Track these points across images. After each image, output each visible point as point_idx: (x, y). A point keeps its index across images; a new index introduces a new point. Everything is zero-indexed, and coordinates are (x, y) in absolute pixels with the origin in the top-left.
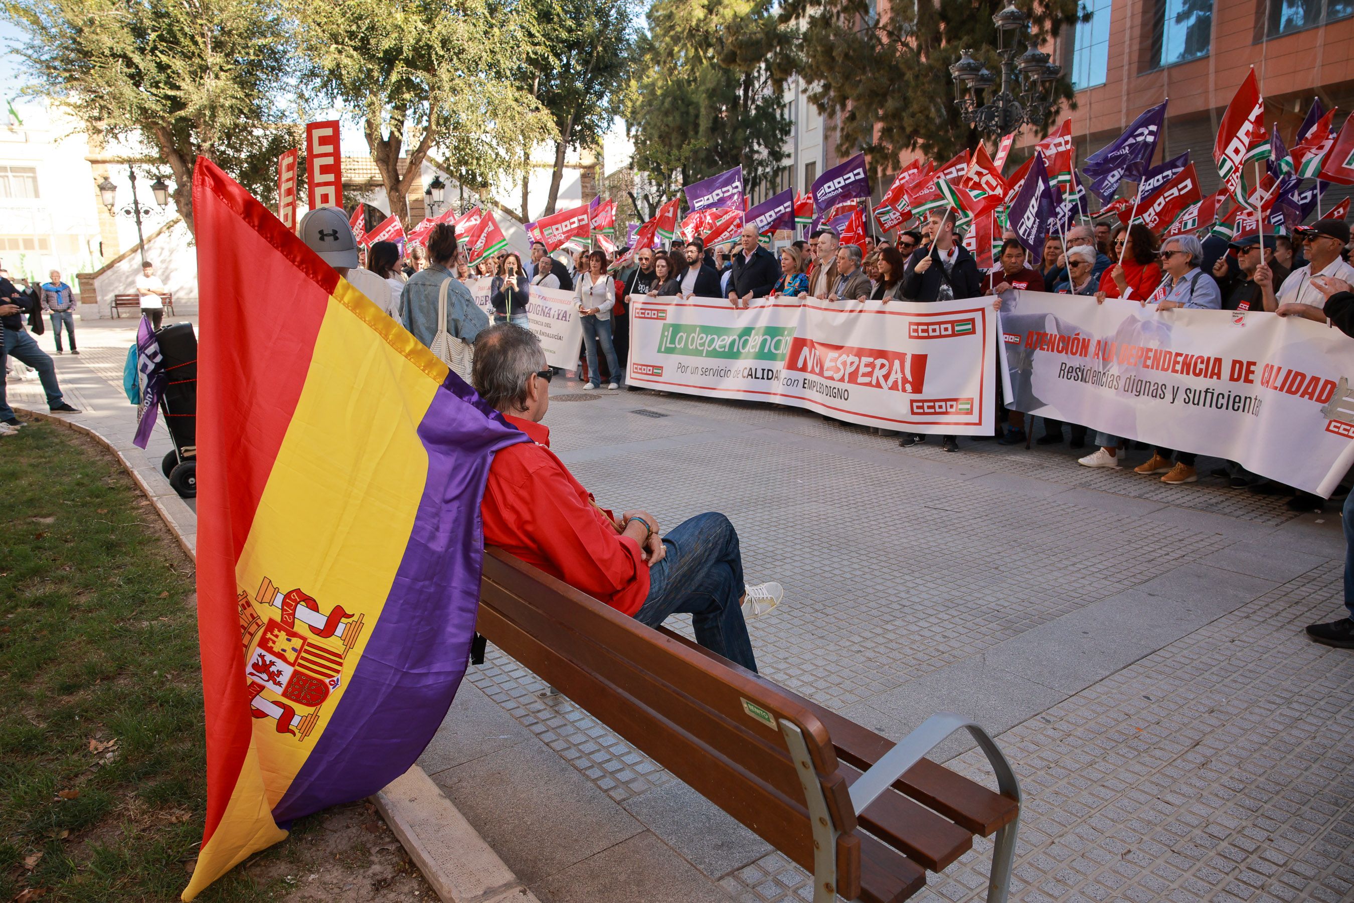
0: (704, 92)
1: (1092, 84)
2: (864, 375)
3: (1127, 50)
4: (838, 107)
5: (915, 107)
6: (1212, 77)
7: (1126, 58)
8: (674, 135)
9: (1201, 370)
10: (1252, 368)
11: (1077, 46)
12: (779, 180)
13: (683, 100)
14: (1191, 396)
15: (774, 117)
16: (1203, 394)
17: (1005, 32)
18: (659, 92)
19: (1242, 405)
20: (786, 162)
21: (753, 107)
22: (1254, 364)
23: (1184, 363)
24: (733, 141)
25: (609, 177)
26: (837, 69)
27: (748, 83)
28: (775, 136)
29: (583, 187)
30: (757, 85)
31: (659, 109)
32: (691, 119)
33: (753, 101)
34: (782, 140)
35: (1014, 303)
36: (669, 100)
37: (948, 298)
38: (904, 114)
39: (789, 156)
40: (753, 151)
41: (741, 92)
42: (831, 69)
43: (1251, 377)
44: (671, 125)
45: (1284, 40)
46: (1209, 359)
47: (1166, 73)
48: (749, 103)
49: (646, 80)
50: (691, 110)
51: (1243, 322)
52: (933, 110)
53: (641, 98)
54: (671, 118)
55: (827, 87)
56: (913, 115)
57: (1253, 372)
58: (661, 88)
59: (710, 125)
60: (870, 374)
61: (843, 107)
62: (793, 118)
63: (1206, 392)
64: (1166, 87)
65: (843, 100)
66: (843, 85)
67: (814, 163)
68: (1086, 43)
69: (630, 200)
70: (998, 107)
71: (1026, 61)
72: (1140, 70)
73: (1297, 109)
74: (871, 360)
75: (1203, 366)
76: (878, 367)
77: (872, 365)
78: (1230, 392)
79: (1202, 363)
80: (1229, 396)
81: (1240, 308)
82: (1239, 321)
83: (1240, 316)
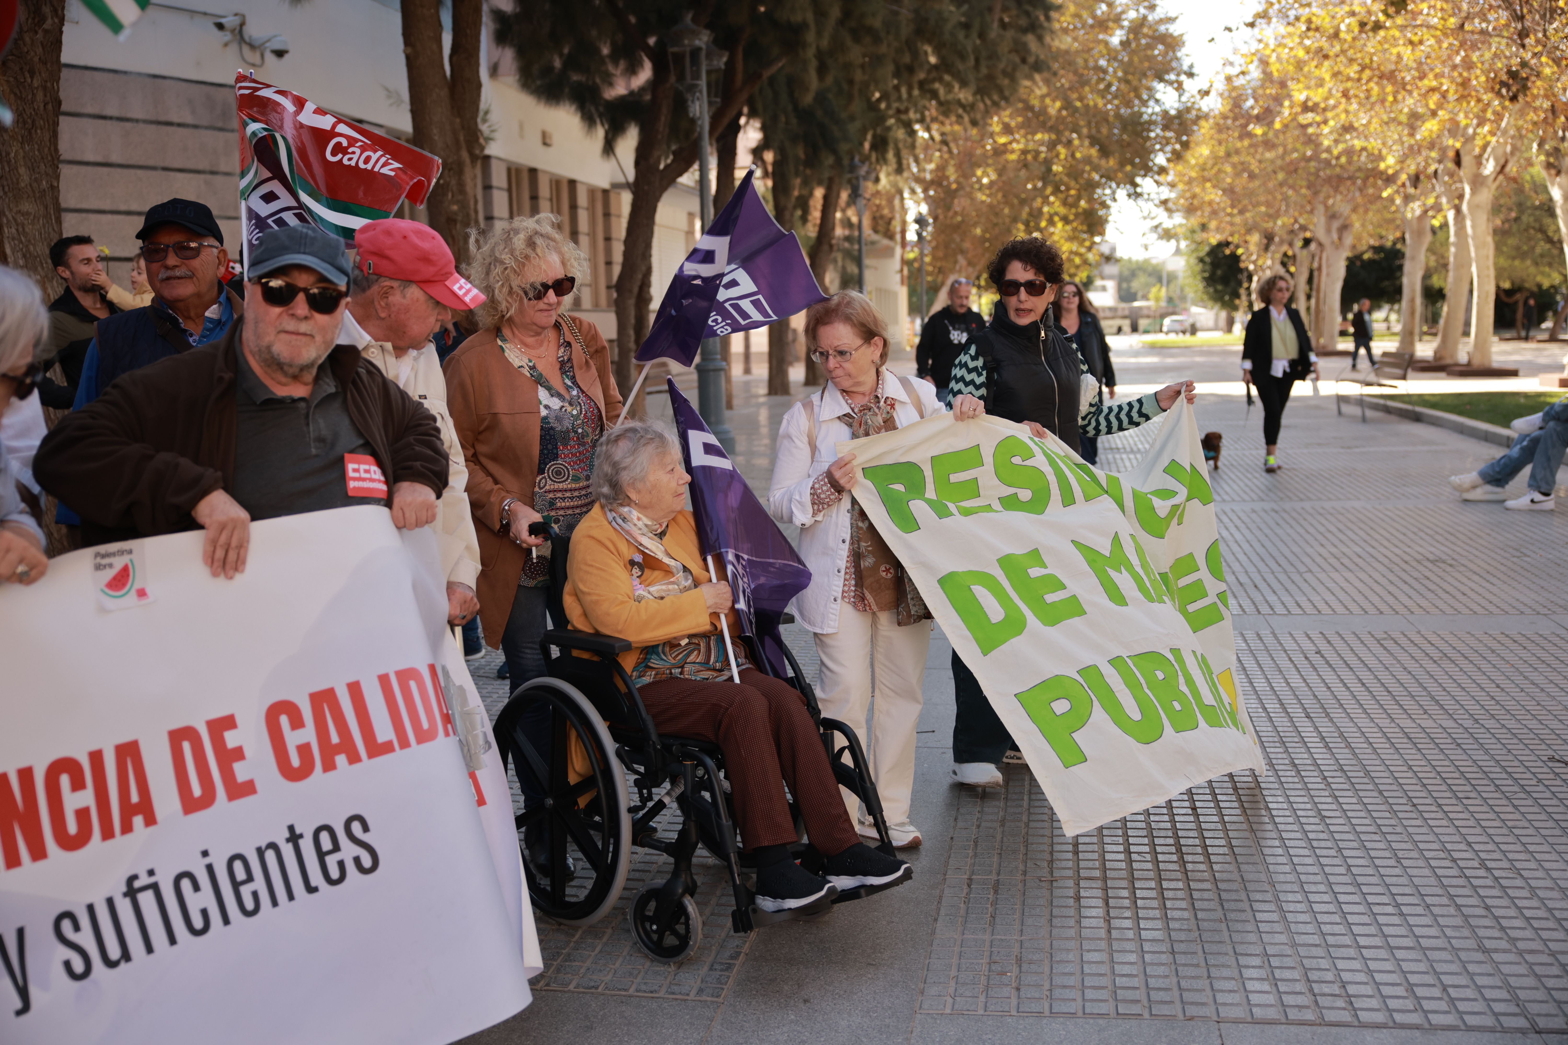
9: (82, 814)
10: (232, 739)
14: (85, 938)
16: (124, 908)
19: (259, 883)
22: (229, 722)
43: (242, 771)
46: (96, 757)
51: (137, 581)
57: (238, 754)
63: (131, 893)
75: (86, 798)
78: (205, 854)
79: (78, 785)
80: (210, 868)
81: (355, 479)
82: (120, 581)
83: (119, 563)
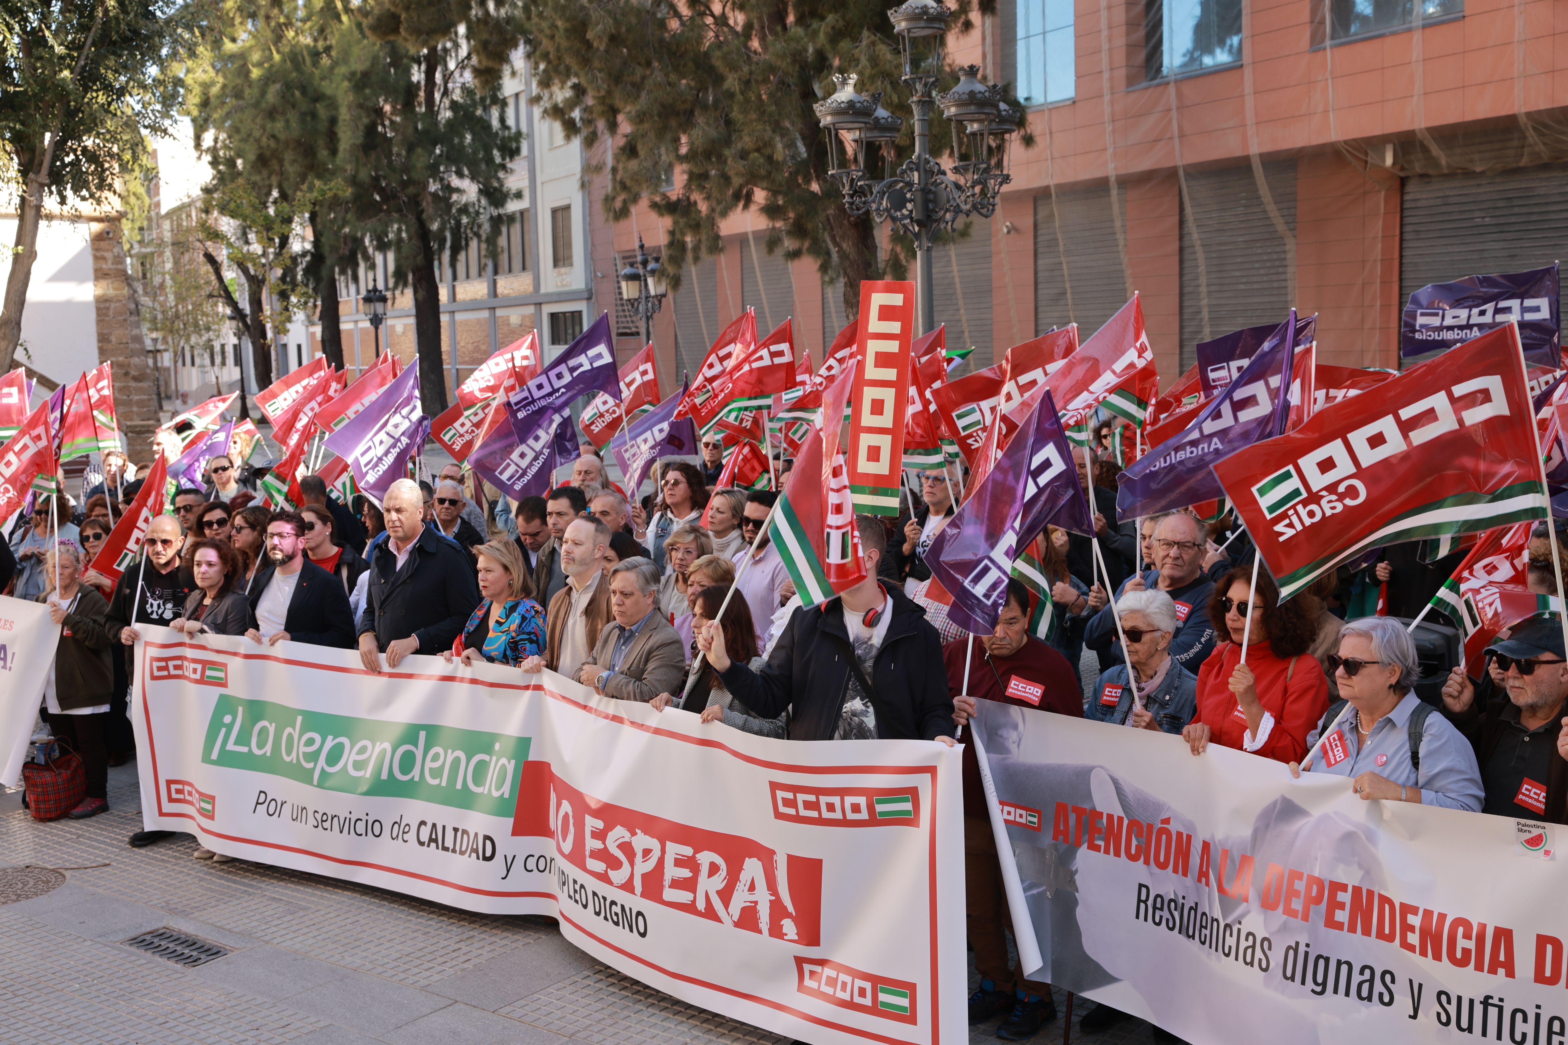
0: (345, 77)
1: (1050, 99)
2: (676, 884)
3: (1105, 47)
4: (601, 124)
5: (746, 141)
6: (1250, 102)
7: (1104, 57)
8: (288, 156)
9: (1466, 952)
11: (1021, 32)
12: (502, 241)
13: (304, 90)
14: (1452, 1009)
15: (487, 126)
16: (1478, 1009)
17: (914, 41)
18: (255, 73)
20: (512, 206)
21: (447, 102)
23: (1425, 933)
24: (407, 168)
25: (169, 215)
26: (596, 64)
27: (433, 61)
28: (490, 160)
29: (96, 258)
30: (452, 65)
31: (256, 105)
32: (323, 126)
33: (446, 93)
34: (503, 167)
35: (1013, 735)
36: (274, 89)
37: (861, 733)
38: (727, 152)
39: (519, 195)
40: (449, 189)
41: (417, 75)
42: (586, 63)
44: (282, 136)
45: (1359, 47)
46: (1481, 929)
47: (1172, 89)
48: (437, 96)
49: (229, 47)
50: (322, 110)
51: (1546, 846)
52: (779, 146)
53: (220, 80)
54: (279, 125)
55: (580, 91)
56: (743, 155)
58: (259, 64)
59: (359, 141)
60: (689, 885)
61: (613, 126)
62: (524, 128)
63: (1485, 1003)
64: (1174, 114)
65: (611, 113)
66: (609, 93)
67: (567, 208)
68: (1036, 27)
69: (209, 268)
70: (910, 184)
71: (960, 104)
72: (1131, 81)
73: (1389, 161)
74: (688, 851)
75: (1471, 945)
76: (705, 870)
77: (690, 863)
78: (1538, 1007)
79: (1467, 936)
80: (1538, 1016)
81: (1524, 794)
82: (1535, 842)
83: (1535, 832)
